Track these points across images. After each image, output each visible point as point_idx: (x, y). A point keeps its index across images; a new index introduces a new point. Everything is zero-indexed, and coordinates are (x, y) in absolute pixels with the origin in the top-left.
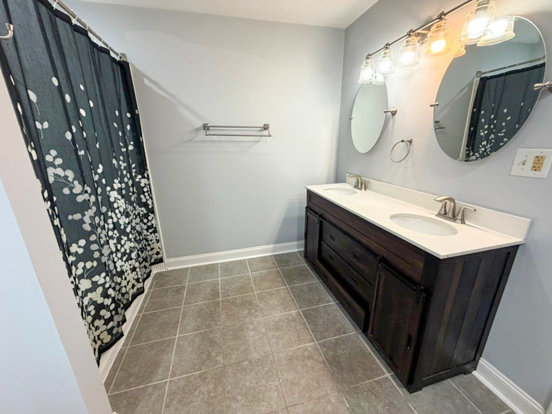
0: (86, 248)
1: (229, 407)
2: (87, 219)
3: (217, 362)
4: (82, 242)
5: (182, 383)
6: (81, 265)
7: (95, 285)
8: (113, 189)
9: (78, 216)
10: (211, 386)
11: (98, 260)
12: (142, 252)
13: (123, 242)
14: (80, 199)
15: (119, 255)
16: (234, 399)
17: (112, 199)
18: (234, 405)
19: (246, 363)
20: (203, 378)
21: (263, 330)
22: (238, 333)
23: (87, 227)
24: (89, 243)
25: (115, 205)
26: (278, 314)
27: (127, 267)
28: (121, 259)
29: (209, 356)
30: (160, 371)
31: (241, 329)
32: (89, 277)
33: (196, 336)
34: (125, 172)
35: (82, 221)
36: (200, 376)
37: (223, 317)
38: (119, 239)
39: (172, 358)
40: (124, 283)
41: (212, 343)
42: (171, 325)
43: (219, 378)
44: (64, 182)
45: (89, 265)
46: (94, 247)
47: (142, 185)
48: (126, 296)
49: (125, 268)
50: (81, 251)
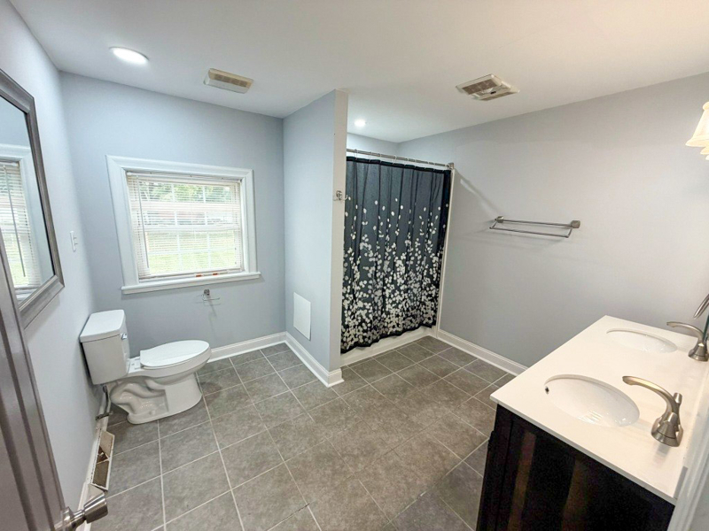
0: (366, 285)
1: (374, 417)
2: (371, 271)
3: (394, 400)
4: (365, 282)
5: (372, 390)
6: (362, 293)
7: (364, 308)
8: (400, 259)
9: (367, 268)
10: (379, 404)
11: (370, 295)
12: (412, 309)
13: (396, 294)
14: (371, 260)
15: (391, 301)
16: (379, 418)
17: (397, 265)
18: (376, 420)
19: (405, 415)
20: (381, 398)
21: (439, 417)
22: (422, 402)
23: (370, 275)
24: (368, 284)
25: (398, 270)
26: (464, 421)
27: (393, 311)
28: (391, 304)
29: (395, 394)
30: (371, 378)
31: (428, 402)
32: (363, 302)
33: (402, 381)
34: (417, 250)
35: (368, 272)
36: (381, 396)
37: (428, 387)
38: (393, 292)
39: (381, 379)
40: (387, 320)
41: (404, 391)
42: (399, 366)
43: (385, 405)
44: (366, 250)
45: (365, 295)
46: (370, 287)
47: (434, 261)
48: (386, 330)
49: (391, 312)
50: (363, 286)
